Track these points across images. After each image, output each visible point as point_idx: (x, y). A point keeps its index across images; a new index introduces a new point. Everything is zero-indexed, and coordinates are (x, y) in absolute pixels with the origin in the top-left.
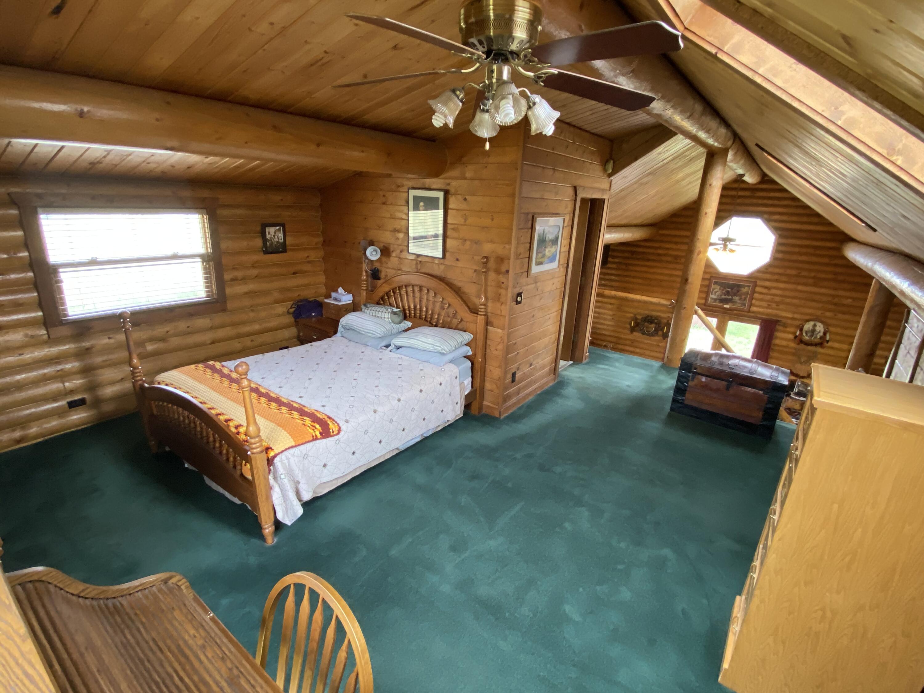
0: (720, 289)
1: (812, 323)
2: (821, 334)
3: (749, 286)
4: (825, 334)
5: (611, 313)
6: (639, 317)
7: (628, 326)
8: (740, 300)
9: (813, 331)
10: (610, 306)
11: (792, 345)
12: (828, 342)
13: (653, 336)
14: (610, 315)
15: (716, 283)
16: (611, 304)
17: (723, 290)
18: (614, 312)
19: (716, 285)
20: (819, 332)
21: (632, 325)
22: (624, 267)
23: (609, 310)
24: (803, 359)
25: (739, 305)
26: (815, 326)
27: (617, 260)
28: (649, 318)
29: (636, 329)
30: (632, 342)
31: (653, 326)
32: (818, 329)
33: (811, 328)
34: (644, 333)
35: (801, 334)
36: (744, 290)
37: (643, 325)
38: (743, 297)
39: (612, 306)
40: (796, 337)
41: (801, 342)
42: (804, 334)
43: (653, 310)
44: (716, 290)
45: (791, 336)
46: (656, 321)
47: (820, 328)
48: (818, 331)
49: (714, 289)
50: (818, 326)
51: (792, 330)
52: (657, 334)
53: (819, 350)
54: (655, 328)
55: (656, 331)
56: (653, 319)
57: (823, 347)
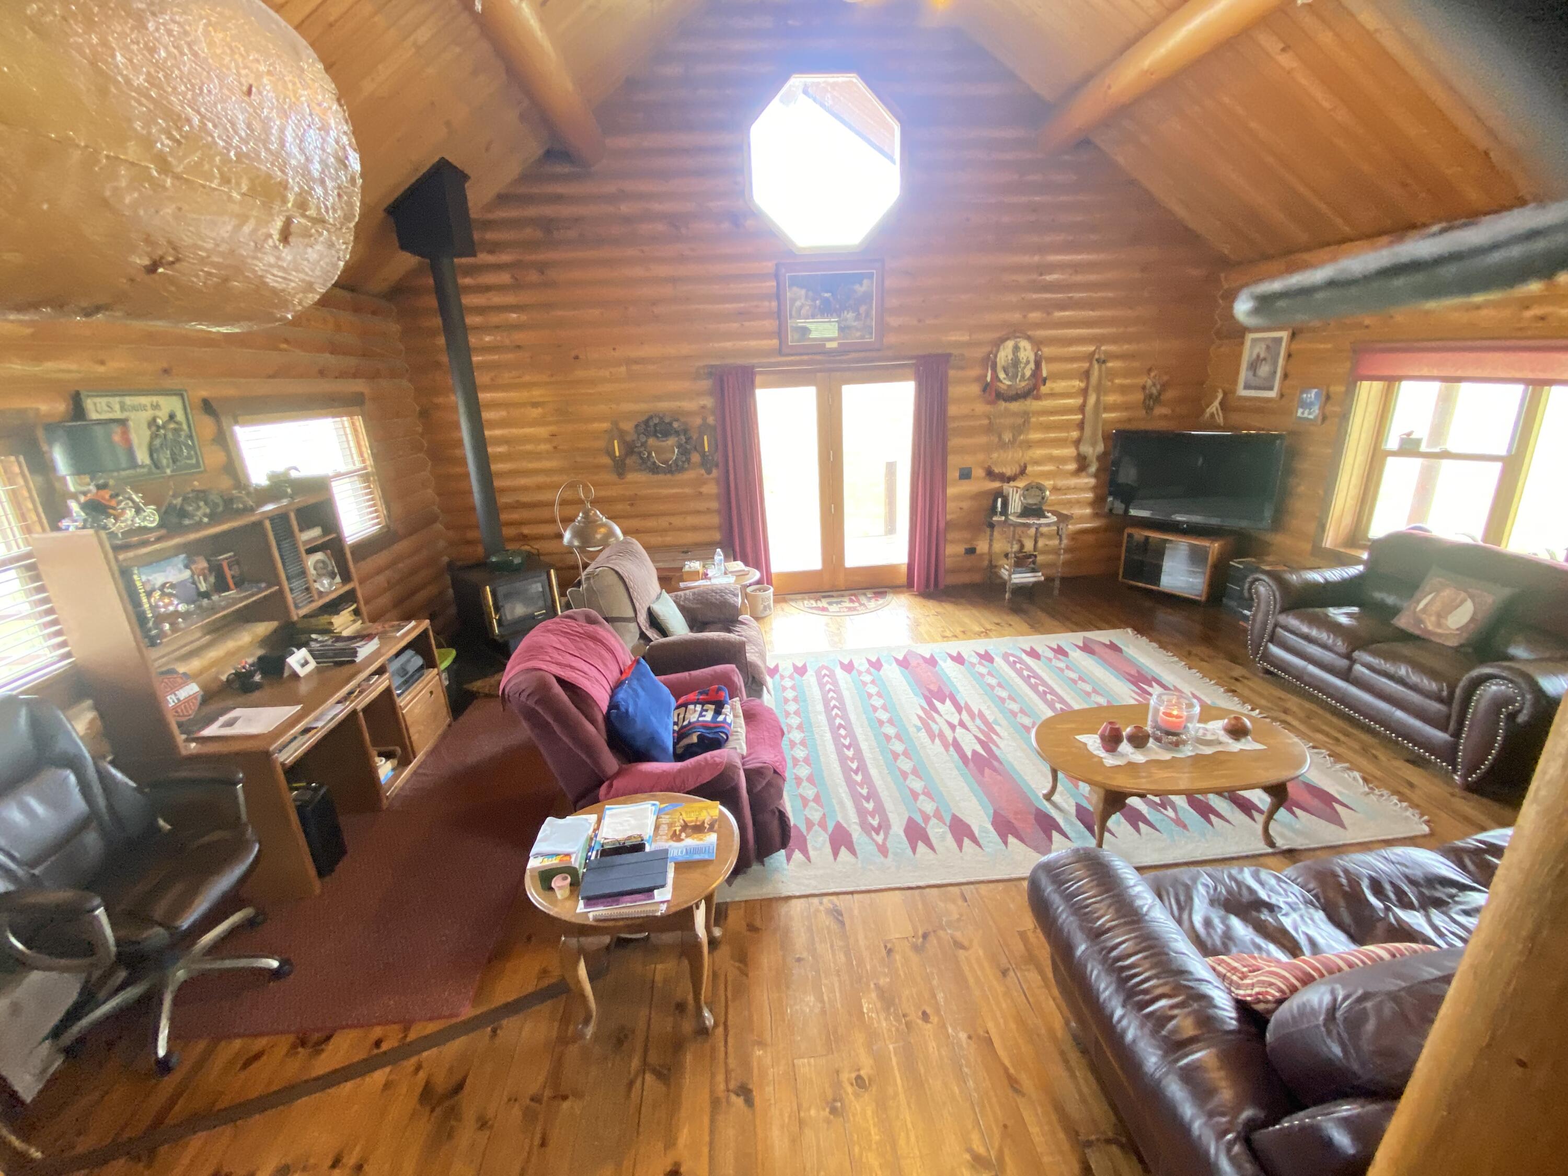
0: (807, 297)
1: (1010, 344)
2: (1032, 365)
3: (870, 276)
4: (1038, 364)
5: (542, 431)
6: (628, 426)
7: (606, 460)
8: (858, 318)
9: (1016, 362)
10: (536, 412)
11: (981, 408)
12: (1044, 381)
13: (680, 469)
14: (546, 441)
15: (794, 282)
16: (535, 405)
17: (814, 300)
18: (553, 428)
19: (795, 289)
20: (1028, 362)
21: (617, 454)
22: (533, 276)
23: (534, 423)
24: (1007, 437)
25: (858, 334)
26: (1016, 349)
27: (505, 258)
28: (656, 421)
29: (628, 461)
30: (632, 505)
31: (671, 441)
32: (1023, 355)
33: (1010, 356)
34: (655, 469)
35: (995, 377)
36: (860, 289)
37: (644, 444)
38: (863, 309)
39: (540, 410)
40: (986, 388)
41: (1000, 396)
42: (1002, 375)
43: (659, 398)
44: (798, 303)
45: (975, 389)
46: (675, 425)
47: (1027, 352)
48: (1024, 361)
49: (793, 301)
50: (1022, 350)
51: (975, 372)
52: (688, 460)
53: (1034, 405)
54: (678, 447)
55: (684, 452)
56: (667, 420)
57: (1038, 398)
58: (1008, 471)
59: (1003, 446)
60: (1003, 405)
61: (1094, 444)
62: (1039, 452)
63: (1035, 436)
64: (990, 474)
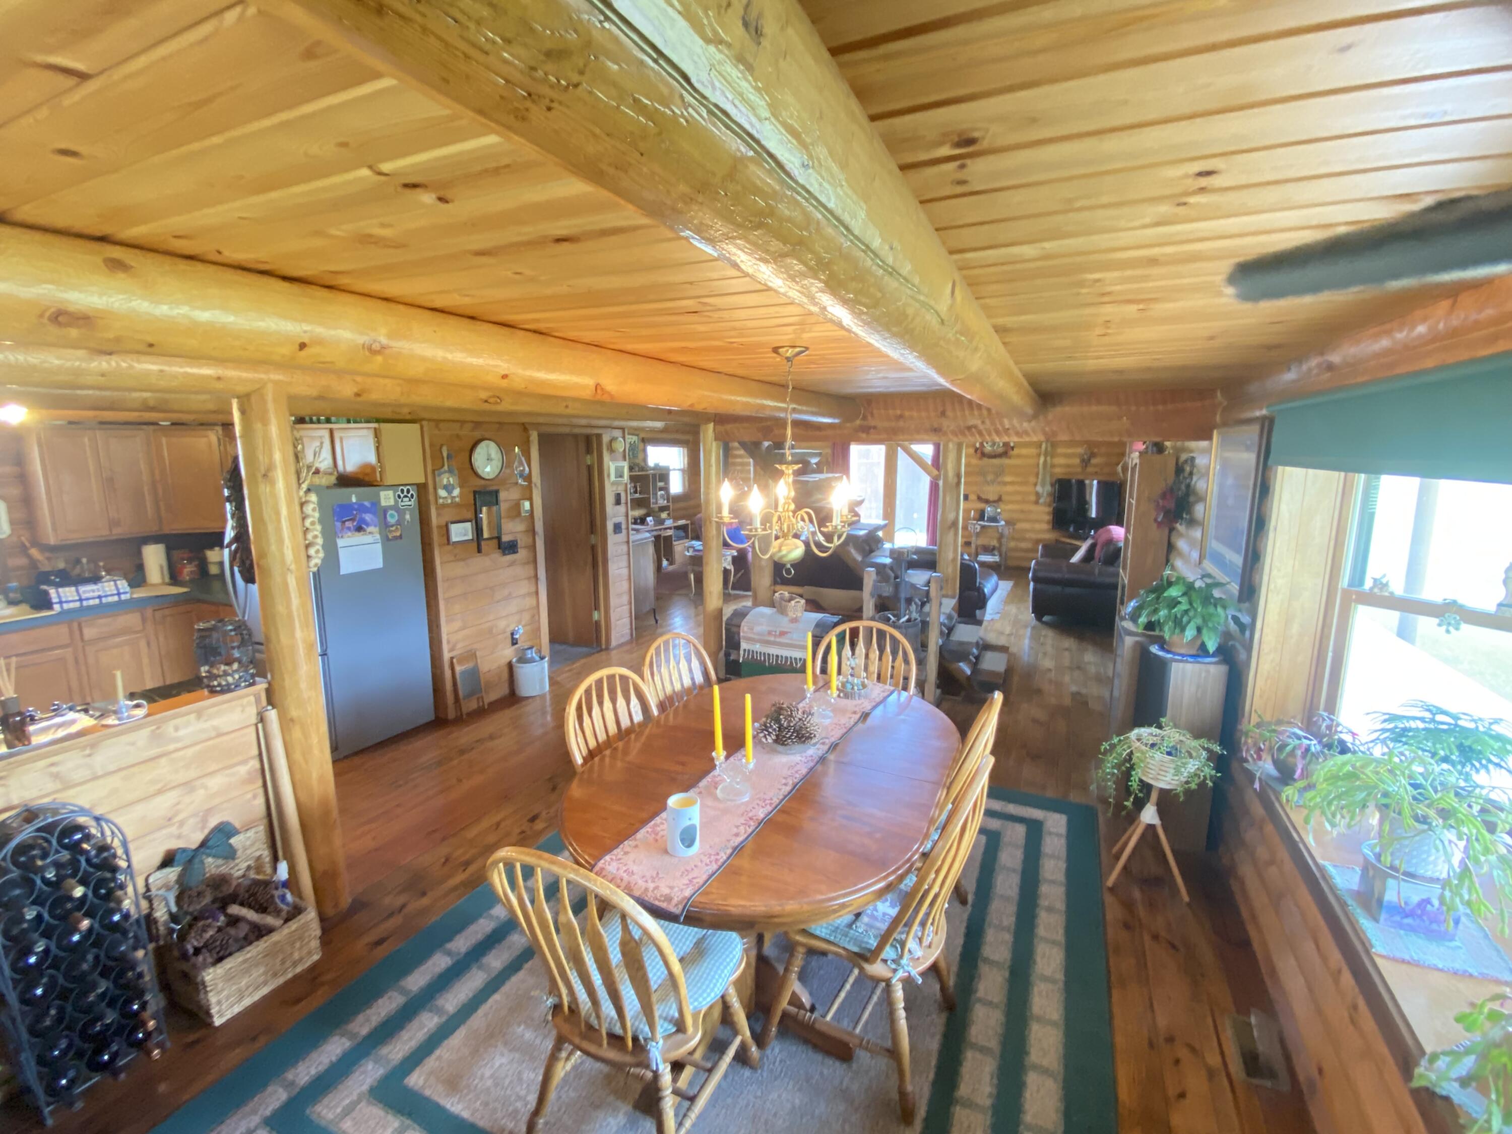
12: (1013, 449)
24: (990, 478)
40: (976, 450)
41: (984, 455)
42: (985, 445)
45: (971, 450)
53: (1005, 461)
57: (1010, 457)
58: (992, 497)
59: (988, 483)
60: (986, 460)
61: (1043, 485)
62: (1009, 488)
63: (1008, 479)
64: (979, 498)
